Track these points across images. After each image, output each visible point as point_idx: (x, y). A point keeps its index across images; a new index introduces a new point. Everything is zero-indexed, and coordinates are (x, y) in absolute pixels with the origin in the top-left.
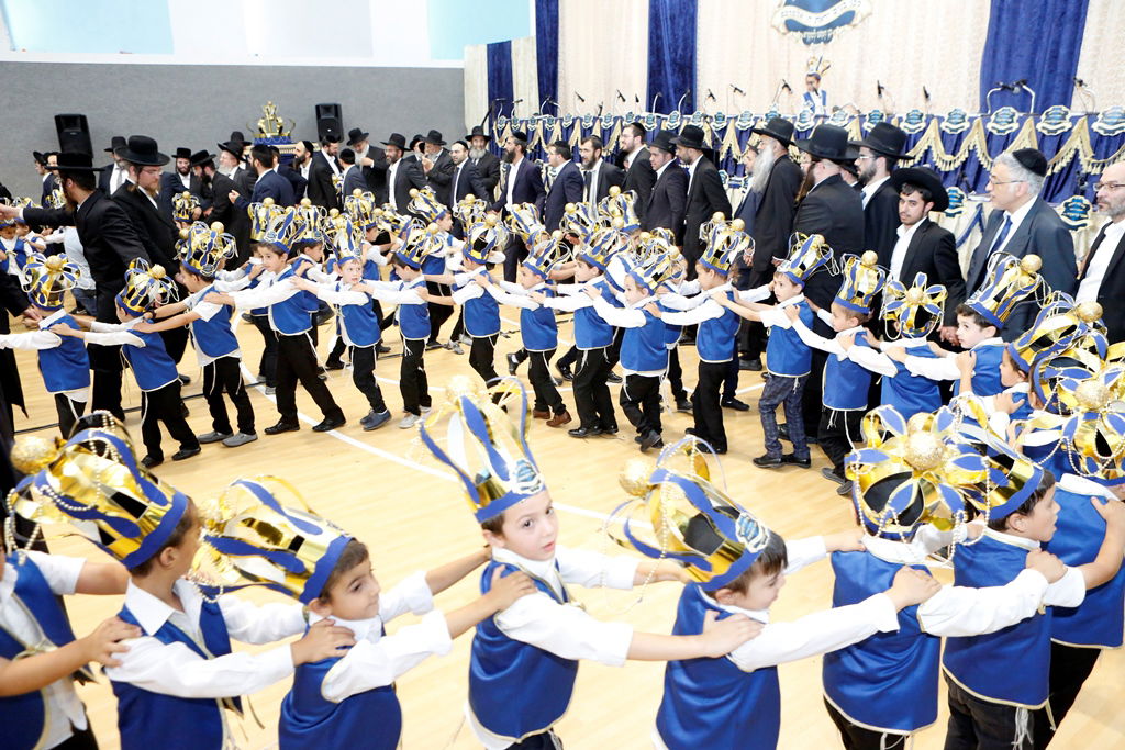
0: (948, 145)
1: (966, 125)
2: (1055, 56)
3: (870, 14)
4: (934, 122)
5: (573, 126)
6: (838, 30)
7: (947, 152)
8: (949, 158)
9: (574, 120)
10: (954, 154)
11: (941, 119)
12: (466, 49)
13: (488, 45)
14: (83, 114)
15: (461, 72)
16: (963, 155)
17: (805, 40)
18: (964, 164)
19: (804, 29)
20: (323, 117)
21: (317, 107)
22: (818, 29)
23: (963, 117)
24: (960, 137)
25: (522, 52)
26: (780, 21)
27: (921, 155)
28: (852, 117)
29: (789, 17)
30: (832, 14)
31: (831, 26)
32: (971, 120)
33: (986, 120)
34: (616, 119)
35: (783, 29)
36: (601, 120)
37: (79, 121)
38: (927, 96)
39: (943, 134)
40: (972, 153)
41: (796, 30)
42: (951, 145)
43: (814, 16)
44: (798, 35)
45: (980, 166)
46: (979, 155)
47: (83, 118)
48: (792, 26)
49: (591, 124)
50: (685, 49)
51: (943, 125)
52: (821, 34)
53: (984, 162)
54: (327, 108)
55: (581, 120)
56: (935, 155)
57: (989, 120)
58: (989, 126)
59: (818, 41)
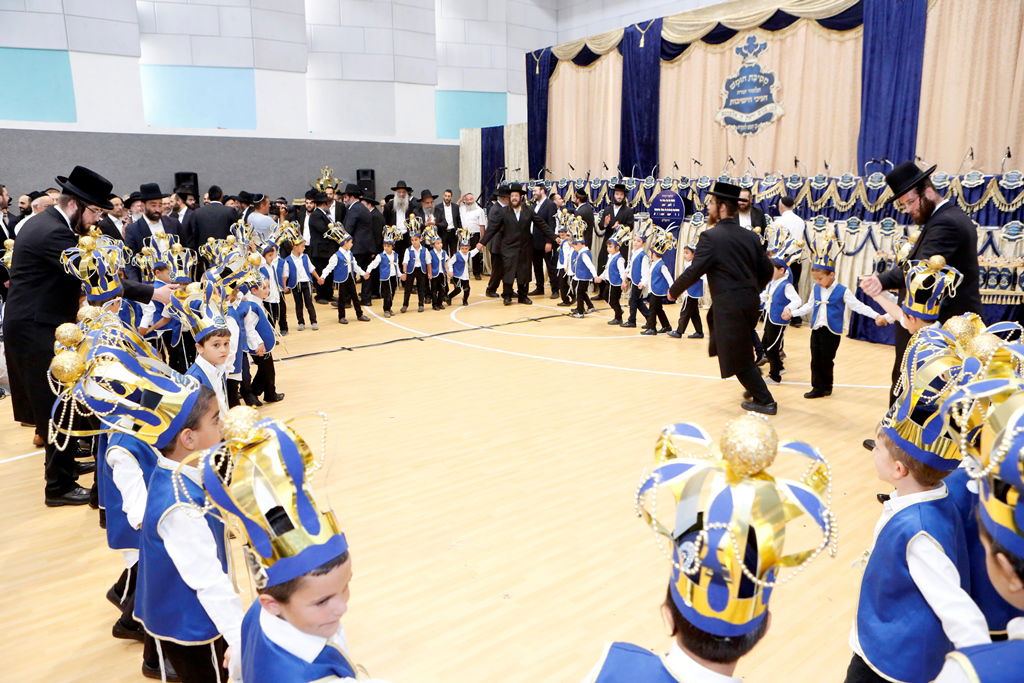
0: (843, 196)
1: (854, 183)
2: (901, 144)
3: (782, 116)
4: (833, 182)
5: (567, 187)
6: (762, 125)
7: (842, 200)
8: (844, 203)
9: (568, 183)
10: (847, 201)
11: (837, 180)
12: (461, 131)
13: (482, 129)
14: (194, 172)
15: (457, 148)
16: (852, 201)
17: (739, 131)
18: (853, 207)
19: (738, 123)
20: (362, 179)
21: (358, 171)
22: (748, 124)
23: (851, 179)
24: (850, 191)
25: (513, 133)
26: (720, 118)
27: (826, 202)
28: (778, 180)
29: (727, 115)
30: (756, 115)
31: (757, 122)
32: (856, 180)
33: (866, 181)
34: (603, 182)
35: (723, 123)
36: (591, 183)
37: (192, 177)
38: (826, 166)
39: (839, 189)
40: (858, 200)
41: (732, 124)
42: (844, 195)
43: (744, 115)
44: (734, 127)
45: (864, 209)
46: (863, 201)
47: (195, 175)
48: (729, 121)
49: (583, 185)
50: (649, 135)
51: (839, 184)
52: (750, 127)
53: (866, 206)
54: (365, 172)
55: (574, 183)
56: (834, 202)
57: (867, 181)
58: (868, 184)
59: (748, 131)
